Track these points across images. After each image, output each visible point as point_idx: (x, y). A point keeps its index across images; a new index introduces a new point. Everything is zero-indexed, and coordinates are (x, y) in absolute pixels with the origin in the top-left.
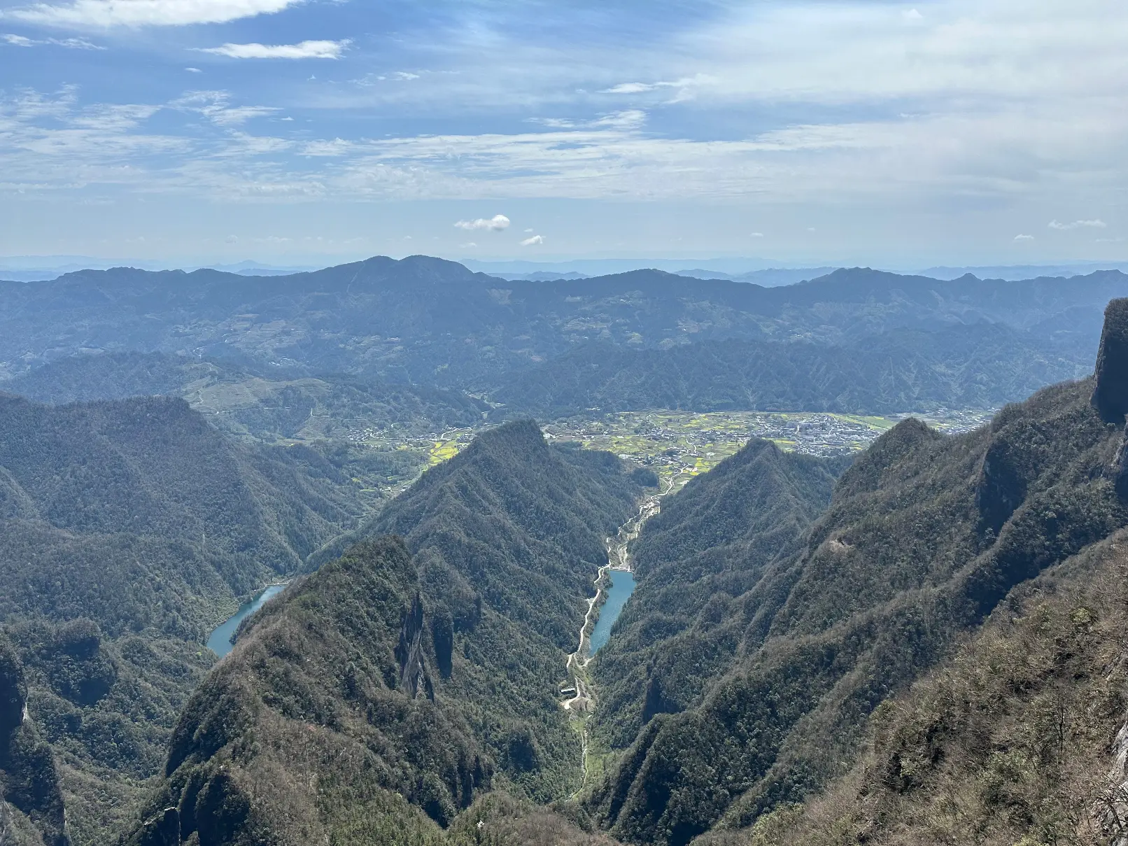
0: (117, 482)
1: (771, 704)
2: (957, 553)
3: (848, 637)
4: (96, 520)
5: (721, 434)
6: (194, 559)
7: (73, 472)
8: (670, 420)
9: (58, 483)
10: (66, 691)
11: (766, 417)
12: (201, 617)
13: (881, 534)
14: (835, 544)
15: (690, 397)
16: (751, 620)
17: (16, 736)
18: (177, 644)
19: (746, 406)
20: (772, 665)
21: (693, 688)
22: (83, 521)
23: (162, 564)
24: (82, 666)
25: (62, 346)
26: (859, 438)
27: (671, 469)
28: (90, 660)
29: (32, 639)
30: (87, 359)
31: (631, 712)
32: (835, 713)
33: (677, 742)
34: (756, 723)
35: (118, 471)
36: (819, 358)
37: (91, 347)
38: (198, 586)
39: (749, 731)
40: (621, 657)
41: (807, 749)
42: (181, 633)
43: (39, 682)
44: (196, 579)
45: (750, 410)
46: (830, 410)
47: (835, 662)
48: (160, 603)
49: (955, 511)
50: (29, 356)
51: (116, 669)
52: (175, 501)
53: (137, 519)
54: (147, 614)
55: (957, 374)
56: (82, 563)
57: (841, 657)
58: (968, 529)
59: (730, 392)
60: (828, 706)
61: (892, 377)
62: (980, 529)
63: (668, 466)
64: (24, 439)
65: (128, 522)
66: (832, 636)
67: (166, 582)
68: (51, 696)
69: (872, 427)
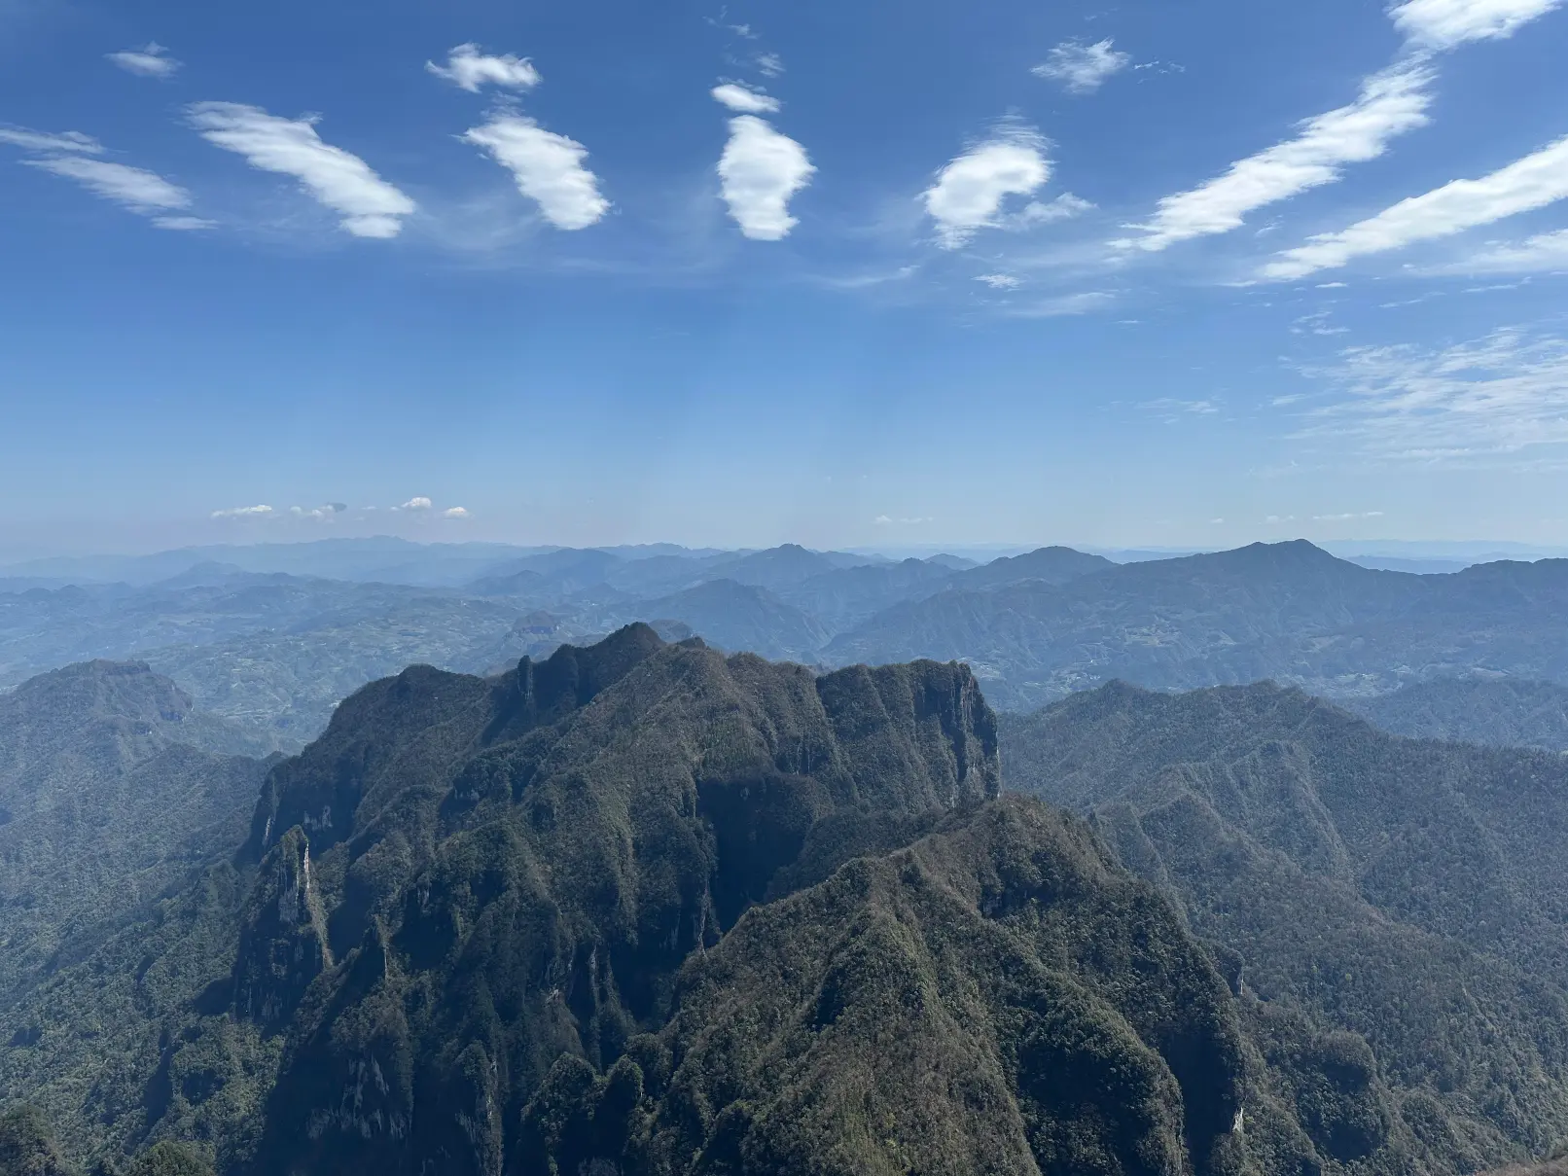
0: (1465, 864)
4: (1424, 908)
6: (1557, 1018)
7: (1407, 833)
9: (1385, 843)
10: (1312, 1125)
12: (1550, 1115)
17: (1219, 1144)
18: (1495, 1139)
22: (1407, 905)
23: (1503, 1006)
24: (1340, 1100)
25: (1449, 662)
28: (1352, 1097)
29: (1287, 1033)
30: (1474, 683)
35: (1469, 847)
37: (1489, 668)
38: (1557, 1065)
42: (1509, 1126)
43: (1283, 1095)
44: (1556, 1051)
48: (1486, 1064)
50: (1405, 670)
51: (1386, 1128)
52: (1550, 918)
53: (1483, 927)
54: (1461, 1071)
56: (1386, 962)
64: (1356, 774)
65: (1469, 926)
67: (1503, 1036)
68: (1291, 1119)
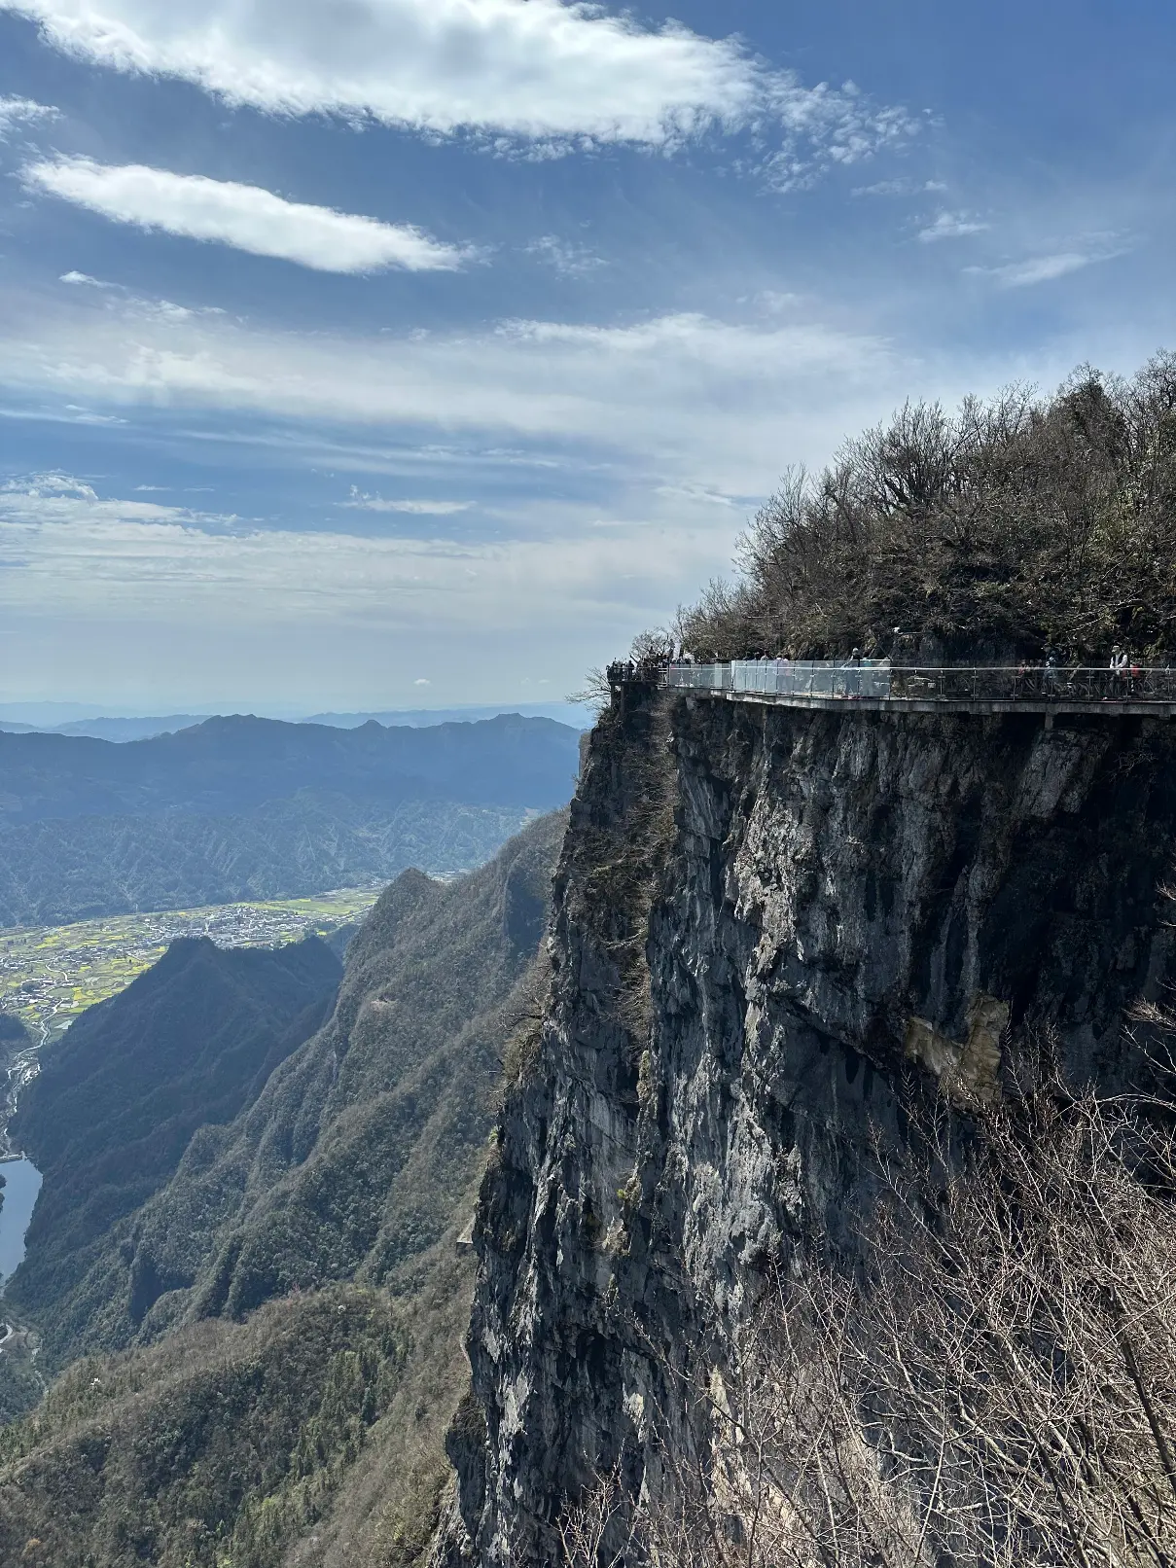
1: (362, 1174)
2: (497, 983)
3: (425, 1082)
5: (100, 950)
8: (11, 943)
11: (158, 919)
13: (424, 981)
14: (378, 1004)
15: (34, 905)
16: (258, 1143)
19: (124, 909)
20: (354, 1135)
21: (199, 1247)
26: (289, 928)
27: (36, 1010)
31: (108, 1316)
32: (431, 1155)
33: (267, 1248)
34: (350, 1199)
36: (214, 833)
39: (344, 1210)
40: (64, 1261)
41: (413, 1199)
45: (132, 912)
46: (241, 899)
47: (417, 1111)
49: (488, 943)
55: (382, 838)
57: (422, 1103)
58: (501, 958)
59: (96, 891)
60: (421, 1154)
61: (310, 849)
62: (512, 955)
63: (31, 1007)
66: (406, 1086)
69: (299, 912)
